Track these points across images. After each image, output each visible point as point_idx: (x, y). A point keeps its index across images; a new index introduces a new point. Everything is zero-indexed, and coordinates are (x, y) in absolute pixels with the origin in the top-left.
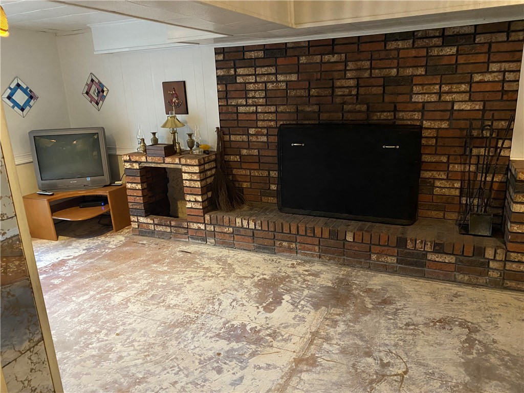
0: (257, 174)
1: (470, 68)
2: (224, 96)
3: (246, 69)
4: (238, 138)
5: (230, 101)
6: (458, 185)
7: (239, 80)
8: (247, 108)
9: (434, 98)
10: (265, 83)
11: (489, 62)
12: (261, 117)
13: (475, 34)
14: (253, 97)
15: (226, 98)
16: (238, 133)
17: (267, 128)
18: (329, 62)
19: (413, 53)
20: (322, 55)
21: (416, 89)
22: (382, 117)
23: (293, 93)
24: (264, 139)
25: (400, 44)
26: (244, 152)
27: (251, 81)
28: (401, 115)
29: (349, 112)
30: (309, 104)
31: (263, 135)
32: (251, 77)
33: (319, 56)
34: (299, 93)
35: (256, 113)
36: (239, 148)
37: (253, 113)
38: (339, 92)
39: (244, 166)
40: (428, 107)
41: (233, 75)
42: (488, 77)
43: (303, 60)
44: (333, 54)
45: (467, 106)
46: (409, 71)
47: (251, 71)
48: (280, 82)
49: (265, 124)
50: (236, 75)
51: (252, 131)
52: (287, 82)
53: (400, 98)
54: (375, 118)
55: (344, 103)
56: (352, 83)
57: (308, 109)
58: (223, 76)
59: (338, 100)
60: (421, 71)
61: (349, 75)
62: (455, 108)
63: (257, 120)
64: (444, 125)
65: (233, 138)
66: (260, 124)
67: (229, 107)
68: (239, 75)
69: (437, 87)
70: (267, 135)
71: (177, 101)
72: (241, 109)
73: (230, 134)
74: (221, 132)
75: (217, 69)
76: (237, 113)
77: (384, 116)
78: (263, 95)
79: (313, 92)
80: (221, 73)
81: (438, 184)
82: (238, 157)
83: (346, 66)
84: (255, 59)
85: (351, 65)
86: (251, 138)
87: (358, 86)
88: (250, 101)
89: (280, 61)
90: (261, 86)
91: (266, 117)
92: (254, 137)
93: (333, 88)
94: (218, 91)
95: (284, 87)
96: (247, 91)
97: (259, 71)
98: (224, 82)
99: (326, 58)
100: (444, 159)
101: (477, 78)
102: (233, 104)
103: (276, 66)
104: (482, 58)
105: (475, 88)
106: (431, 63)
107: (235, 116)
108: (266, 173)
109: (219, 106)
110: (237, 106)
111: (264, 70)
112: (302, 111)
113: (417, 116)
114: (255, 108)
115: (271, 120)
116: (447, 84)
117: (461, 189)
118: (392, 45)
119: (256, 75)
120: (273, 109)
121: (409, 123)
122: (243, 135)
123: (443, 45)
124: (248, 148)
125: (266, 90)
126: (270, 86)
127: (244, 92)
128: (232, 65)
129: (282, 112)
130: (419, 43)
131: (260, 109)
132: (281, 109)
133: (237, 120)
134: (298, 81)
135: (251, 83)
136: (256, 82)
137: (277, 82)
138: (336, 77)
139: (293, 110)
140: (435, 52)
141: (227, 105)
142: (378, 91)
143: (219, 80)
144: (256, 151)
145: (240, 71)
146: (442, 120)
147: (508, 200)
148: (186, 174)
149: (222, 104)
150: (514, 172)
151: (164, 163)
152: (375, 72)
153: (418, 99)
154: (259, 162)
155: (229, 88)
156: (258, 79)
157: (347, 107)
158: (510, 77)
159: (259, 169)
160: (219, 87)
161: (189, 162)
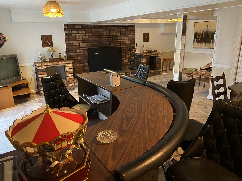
0: (80, 65)
1: (128, 34)
2: (67, 40)
3: (76, 32)
4: (73, 54)
6: (127, 60)
7: (73, 35)
8: (76, 44)
9: (122, 40)
10: (82, 36)
11: (130, 33)
12: (81, 46)
13: (128, 27)
14: (79, 40)
15: (69, 41)
16: (73, 52)
17: (83, 50)
18: (100, 31)
19: (118, 30)
20: (98, 29)
21: (119, 38)
23: (91, 39)
24: (82, 53)
25: (115, 28)
26: (76, 58)
27: (77, 35)
28: (116, 44)
29: (106, 44)
30: (95, 42)
31: (82, 52)
32: (77, 34)
33: (97, 29)
34: (92, 39)
35: (80, 45)
36: (74, 57)
37: (78, 45)
38: (103, 39)
39: (76, 63)
40: (121, 43)
41: (71, 33)
42: (131, 36)
43: (93, 30)
44: (101, 29)
45: (128, 42)
46: (117, 34)
47: (78, 32)
48: (87, 36)
49: (83, 49)
50: (72, 33)
51: (78, 51)
52: (89, 36)
53: (116, 41)
54: (111, 46)
55: (104, 42)
56: (106, 36)
58: (67, 33)
59: (103, 41)
60: (120, 34)
61: (105, 34)
62: (126, 43)
64: (124, 47)
65: (71, 54)
66: (81, 49)
67: (70, 44)
68: (73, 33)
69: (123, 38)
70: (83, 52)
71: (49, 42)
72: (74, 44)
73: (70, 53)
74: (67, 52)
75: (65, 31)
76: (73, 46)
77: (113, 45)
78: (82, 40)
79: (96, 39)
80: (66, 32)
81: (124, 60)
82: (73, 60)
83: (104, 32)
84: (79, 28)
85: (105, 32)
87: (107, 38)
88: (77, 42)
89: (86, 30)
92: (79, 53)
93: (101, 38)
94: (65, 38)
95: (88, 37)
96: (76, 39)
97: (80, 32)
98: (68, 35)
99: (99, 30)
100: (125, 54)
101: (129, 36)
102: (71, 42)
103: (85, 31)
104: (129, 32)
105: (129, 38)
106: (121, 32)
108: (83, 64)
109: (66, 43)
110: (73, 43)
111: (81, 32)
112: (94, 44)
113: (119, 45)
114: (79, 44)
115: (84, 47)
117: (128, 61)
118: (114, 28)
119: (79, 34)
120: (85, 44)
121: (118, 46)
122: (75, 53)
123: (123, 29)
124: (77, 57)
125: (82, 38)
126: (84, 37)
127: (75, 39)
128: (71, 30)
129: (87, 45)
130: (119, 27)
131: (81, 44)
132: (87, 44)
133: (73, 48)
134: (92, 36)
135: (77, 36)
138: (102, 35)
139: (91, 44)
140: (122, 30)
141: (69, 43)
142: (111, 39)
143: (66, 35)
144: (80, 57)
145: (74, 32)
146: (124, 45)
147: (137, 61)
148: (67, 67)
149: (67, 43)
150: (140, 55)
151: (58, 64)
152: (111, 34)
153: (119, 41)
154: (81, 61)
155: (70, 37)
156: (80, 35)
157: (105, 43)
158: (134, 36)
159: (81, 63)
160: (66, 37)
161: (69, 62)
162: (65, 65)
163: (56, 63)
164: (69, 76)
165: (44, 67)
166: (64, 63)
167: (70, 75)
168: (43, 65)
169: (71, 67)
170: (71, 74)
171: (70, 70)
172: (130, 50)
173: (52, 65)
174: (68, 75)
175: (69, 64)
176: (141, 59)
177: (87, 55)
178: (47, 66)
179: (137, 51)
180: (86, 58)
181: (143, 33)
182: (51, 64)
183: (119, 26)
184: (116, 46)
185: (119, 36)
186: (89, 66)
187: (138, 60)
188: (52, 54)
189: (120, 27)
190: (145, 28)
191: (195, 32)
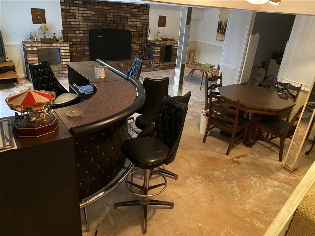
0: (79, 49)
1: (140, 15)
2: (64, 17)
3: (75, 7)
4: (71, 35)
5: (67, 20)
7: (72, 11)
8: (75, 23)
9: (132, 23)
10: (83, 14)
11: (143, 14)
12: (81, 26)
13: (140, 7)
14: (78, 19)
15: (66, 18)
16: (71, 33)
17: (84, 31)
18: (105, 9)
19: (127, 9)
20: (103, 6)
21: (129, 20)
22: (121, 28)
23: (93, 18)
24: (82, 35)
25: (125, 6)
26: (74, 40)
27: (77, 12)
28: (125, 27)
29: (112, 26)
30: (99, 22)
31: (82, 33)
32: (77, 11)
33: (102, 7)
34: (95, 18)
35: (79, 25)
36: (72, 39)
38: (108, 19)
39: (74, 46)
40: (132, 25)
41: (68, 9)
42: (143, 18)
43: (96, 7)
44: (106, 6)
45: (139, 26)
46: (127, 15)
47: (77, 8)
48: (89, 14)
49: (83, 29)
50: (70, 9)
51: (77, 32)
52: (91, 14)
53: (125, 22)
54: (118, 28)
56: (112, 16)
57: (98, 24)
58: (64, 9)
59: (108, 22)
60: (130, 15)
61: (111, 14)
62: (137, 26)
63: (79, 28)
64: (135, 31)
65: (69, 35)
66: (80, 29)
69: (133, 20)
70: (83, 33)
71: (40, 18)
72: (73, 23)
73: (67, 33)
74: (63, 32)
75: (61, 6)
76: (71, 25)
77: (121, 27)
78: (82, 18)
79: (100, 18)
80: (63, 7)
81: (134, 47)
82: (71, 43)
83: (110, 11)
84: (78, 4)
85: (112, 11)
86: (77, 35)
87: (114, 18)
88: (76, 20)
89: (88, 6)
90: (81, 15)
91: (83, 26)
93: (106, 18)
94: (62, 15)
95: (90, 16)
96: (75, 16)
97: (80, 9)
98: (65, 12)
100: (135, 40)
101: (141, 18)
102: (69, 21)
103: (87, 8)
104: (142, 13)
105: (141, 21)
106: (132, 13)
107: (70, 26)
108: (83, 48)
109: (62, 21)
110: (71, 22)
111: (82, 9)
112: (97, 25)
113: (129, 28)
114: (78, 23)
115: (85, 28)
116: (135, 19)
117: (139, 48)
118: (123, 6)
120: (86, 24)
121: (127, 30)
122: (73, 33)
123: (134, 8)
124: (76, 39)
125: (83, 16)
126: (85, 15)
127: (74, 16)
128: (69, 5)
129: (89, 25)
130: (129, 7)
131: (81, 23)
132: (89, 24)
133: (71, 27)
134: (95, 14)
135: (77, 13)
136: (79, 13)
137: (87, 14)
138: (107, 14)
139: (93, 24)
140: (132, 10)
141: (66, 21)
142: (119, 20)
143: (62, 10)
144: (79, 40)
145: (72, 8)
146: (134, 29)
147: (149, 50)
148: (63, 50)
149: (64, 20)
150: (153, 42)
151: (52, 46)
152: (118, 14)
153: (129, 23)
154: (80, 44)
155: (67, 14)
156: (80, 12)
157: (111, 24)
158: (147, 18)
159: (80, 47)
160: (62, 13)
161: (65, 45)
162: (60, 47)
163: (49, 45)
164: (64, 62)
165: (34, 48)
166: (59, 45)
167: (65, 60)
168: (33, 46)
169: (67, 51)
170: (67, 59)
171: (66, 54)
172: (141, 35)
173: (44, 47)
174: (63, 60)
175: (65, 47)
176: (154, 48)
177: (88, 37)
178: (38, 48)
179: (150, 38)
180: (87, 40)
181: (159, 16)
182: (44, 45)
183: (129, 4)
184: (124, 30)
185: (129, 17)
186: (90, 51)
187: (151, 48)
188: (45, 33)
189: (131, 6)
190: (162, 10)
191: (220, 21)
